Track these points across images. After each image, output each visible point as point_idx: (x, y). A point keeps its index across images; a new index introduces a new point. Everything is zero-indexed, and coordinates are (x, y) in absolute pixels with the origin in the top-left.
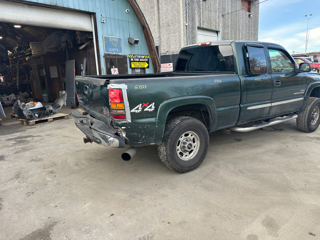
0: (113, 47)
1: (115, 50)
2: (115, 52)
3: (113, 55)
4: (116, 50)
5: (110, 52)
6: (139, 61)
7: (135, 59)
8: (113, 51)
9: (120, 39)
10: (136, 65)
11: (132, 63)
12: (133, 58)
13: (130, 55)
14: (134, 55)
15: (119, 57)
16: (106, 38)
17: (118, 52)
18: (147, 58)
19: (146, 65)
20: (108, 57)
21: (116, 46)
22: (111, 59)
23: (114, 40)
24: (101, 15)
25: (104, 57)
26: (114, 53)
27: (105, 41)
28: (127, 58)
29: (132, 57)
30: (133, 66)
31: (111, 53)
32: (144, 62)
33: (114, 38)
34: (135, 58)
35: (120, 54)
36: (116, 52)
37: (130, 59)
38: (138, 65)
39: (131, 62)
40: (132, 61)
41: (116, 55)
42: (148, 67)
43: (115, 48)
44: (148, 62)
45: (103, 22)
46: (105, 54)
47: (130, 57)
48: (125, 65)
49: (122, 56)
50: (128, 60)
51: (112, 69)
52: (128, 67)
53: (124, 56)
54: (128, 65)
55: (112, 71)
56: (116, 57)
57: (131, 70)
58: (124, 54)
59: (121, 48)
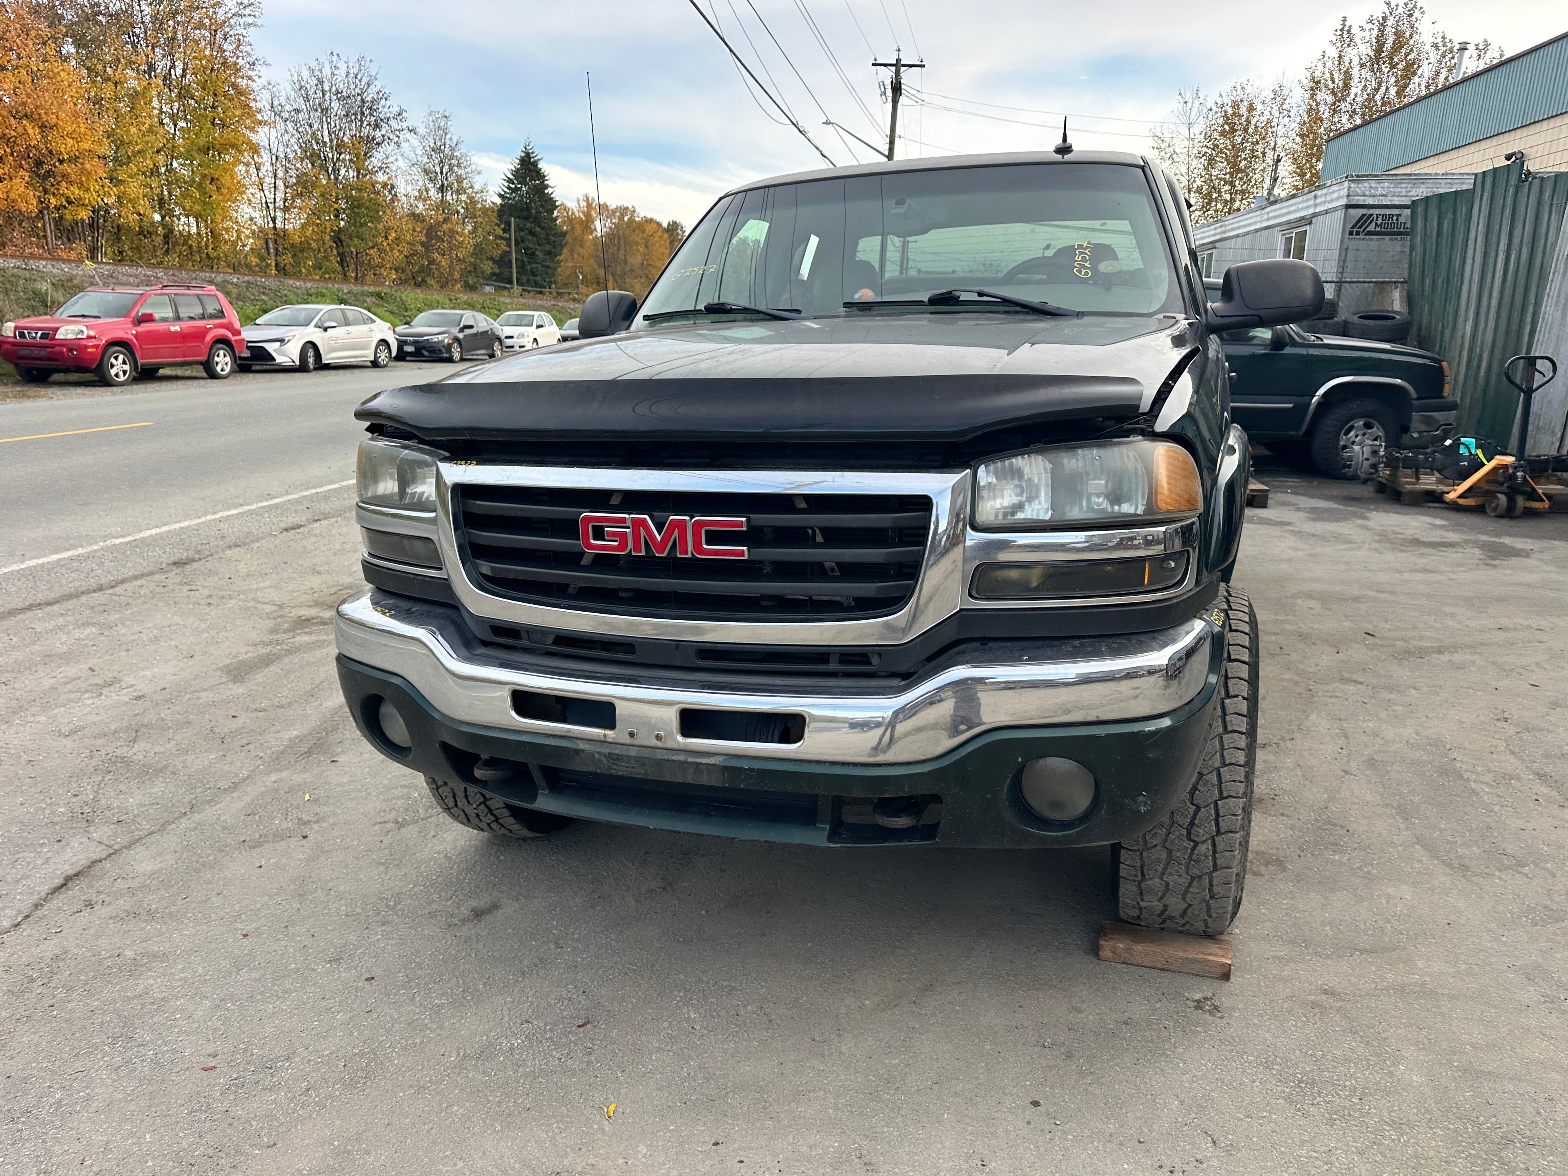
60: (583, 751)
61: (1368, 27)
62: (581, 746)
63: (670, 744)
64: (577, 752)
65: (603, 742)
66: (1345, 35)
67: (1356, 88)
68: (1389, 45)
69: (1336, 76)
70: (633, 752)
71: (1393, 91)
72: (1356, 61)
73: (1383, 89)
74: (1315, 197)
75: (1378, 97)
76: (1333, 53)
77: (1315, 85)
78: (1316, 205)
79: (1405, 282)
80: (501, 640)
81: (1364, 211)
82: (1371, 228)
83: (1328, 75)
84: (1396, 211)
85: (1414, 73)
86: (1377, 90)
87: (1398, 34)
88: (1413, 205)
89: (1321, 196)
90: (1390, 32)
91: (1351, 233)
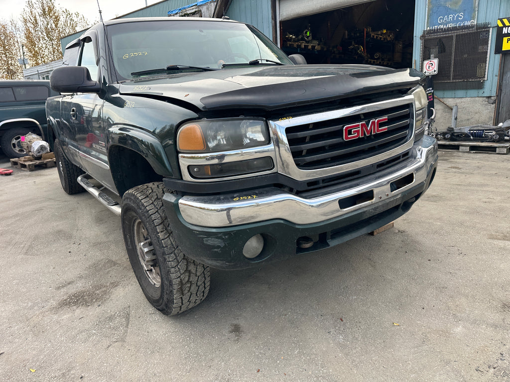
0: (448, 12)
1: (453, 17)
2: (453, 22)
3: (449, 30)
4: (458, 16)
5: (441, 24)
8: (446, 22)
11: (505, 39)
13: (501, 20)
15: (460, 32)
17: (462, 21)
20: (428, 37)
21: (458, 8)
22: (440, 39)
25: (423, 37)
26: (450, 25)
29: (507, 24)
30: (507, 46)
31: (442, 27)
35: (468, 23)
36: (458, 21)
37: (500, 30)
39: (500, 36)
40: (507, 35)
41: (455, 29)
43: (455, 12)
46: (424, 31)
47: (501, 25)
48: (480, 47)
49: (472, 27)
50: (491, 33)
51: (426, 62)
52: (489, 51)
53: (479, 27)
54: (489, 45)
55: (425, 66)
56: (454, 34)
57: (498, 56)
58: (482, 21)
59: (474, 11)
60: (366, 211)
61: (37, 3)
62: (365, 209)
63: (389, 196)
64: (364, 212)
65: (372, 204)
66: (31, 4)
67: (40, 23)
68: (47, 9)
69: (32, 18)
70: (380, 204)
71: (54, 26)
72: (37, 14)
73: (50, 25)
75: (49, 27)
76: (28, 10)
77: (25, 21)
80: (312, 187)
83: (28, 18)
85: (59, 20)
86: (48, 24)
87: (49, 7)
90: (45, 6)
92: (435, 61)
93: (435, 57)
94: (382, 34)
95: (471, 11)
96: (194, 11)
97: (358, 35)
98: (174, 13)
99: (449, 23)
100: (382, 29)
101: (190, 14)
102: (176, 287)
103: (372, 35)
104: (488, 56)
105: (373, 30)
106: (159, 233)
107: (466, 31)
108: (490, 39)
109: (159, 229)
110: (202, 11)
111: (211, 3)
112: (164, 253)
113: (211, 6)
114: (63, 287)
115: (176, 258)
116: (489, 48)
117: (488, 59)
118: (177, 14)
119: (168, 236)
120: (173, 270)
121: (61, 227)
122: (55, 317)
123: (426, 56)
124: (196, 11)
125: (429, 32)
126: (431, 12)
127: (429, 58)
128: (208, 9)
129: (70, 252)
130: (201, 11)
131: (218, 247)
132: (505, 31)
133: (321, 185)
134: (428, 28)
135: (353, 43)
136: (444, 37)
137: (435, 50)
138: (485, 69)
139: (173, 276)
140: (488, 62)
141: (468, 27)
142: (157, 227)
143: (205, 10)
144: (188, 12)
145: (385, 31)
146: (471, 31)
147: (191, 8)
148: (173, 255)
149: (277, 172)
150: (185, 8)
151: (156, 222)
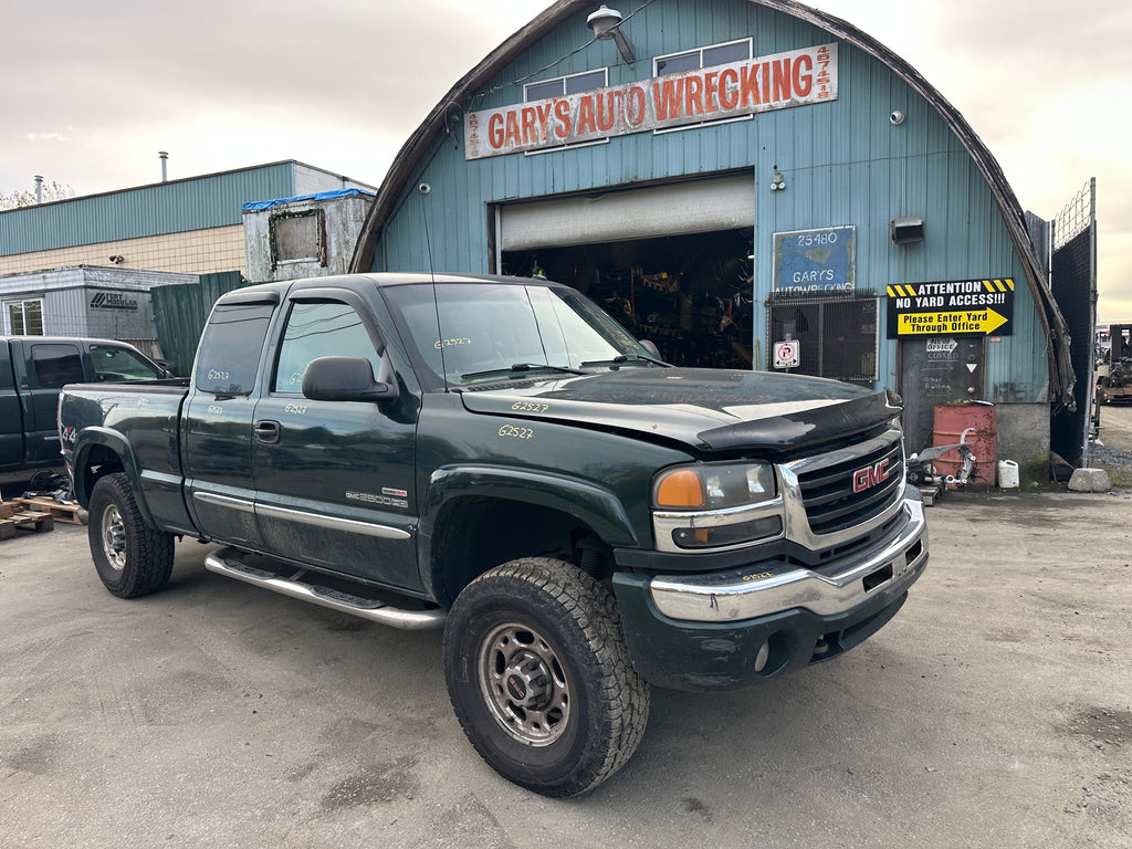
0: (809, 266)
1: (818, 276)
2: (817, 283)
3: (810, 294)
4: (825, 274)
5: (798, 284)
6: (946, 308)
7: (919, 301)
8: (806, 282)
9: (845, 235)
10: (921, 324)
11: (901, 317)
12: (908, 296)
13: (892, 287)
14: (916, 287)
15: (831, 300)
16: (783, 240)
17: (832, 282)
18: (1002, 289)
19: (995, 320)
20: (777, 303)
21: (823, 262)
22: (798, 309)
23: (818, 239)
24: (775, 167)
25: (768, 303)
26: (814, 288)
27: (779, 249)
28: (878, 299)
29: (902, 294)
30: (904, 328)
31: (800, 289)
32: (983, 307)
33: (818, 232)
34: (922, 296)
35: (841, 287)
36: (824, 282)
37: (891, 302)
38: (935, 322)
39: (893, 313)
40: (904, 311)
41: (820, 294)
42: (1004, 331)
43: (821, 267)
44: (1004, 309)
45: (778, 188)
46: (771, 294)
47: (892, 295)
48: (864, 327)
49: (849, 293)
50: (878, 306)
51: (778, 346)
52: (878, 333)
53: (859, 294)
54: (878, 324)
55: (776, 351)
56: (821, 302)
57: (893, 343)
58: (863, 286)
59: (850, 267)
60: (887, 595)
62: (887, 592)
70: (899, 584)
74: (44, 278)
78: (47, 284)
79: (157, 340)
81: (98, 291)
82: (105, 303)
84: (119, 293)
88: (153, 291)
89: (51, 278)
91: (92, 306)
92: (795, 345)
93: (793, 339)
94: (661, 279)
95: (845, 269)
96: (307, 209)
97: (619, 279)
98: (258, 207)
99: (813, 283)
100: (659, 271)
101: (296, 213)
102: (615, 734)
103: (645, 281)
104: (877, 341)
105: (646, 273)
106: (588, 641)
107: (839, 300)
108: (878, 314)
109: (588, 633)
110: (327, 212)
111: (347, 197)
112: (600, 675)
113: (347, 204)
114: (303, 775)
115: (618, 684)
116: (878, 329)
117: (877, 346)
118: (264, 210)
119: (603, 646)
120: (613, 703)
121: (180, 666)
122: (338, 827)
123: (776, 336)
124: (311, 211)
125: (780, 296)
126: (781, 264)
127: (782, 340)
128: (339, 208)
129: (254, 712)
130: (322, 211)
131: (727, 653)
132: (899, 304)
133: (833, 556)
134: (778, 290)
135: (615, 294)
136: (805, 306)
137: (790, 326)
138: (875, 362)
139: (614, 714)
140: (877, 351)
141: (841, 293)
142: (585, 631)
143: (334, 210)
144: (293, 210)
145: (665, 276)
146: (847, 299)
147: (301, 203)
148: (613, 677)
149: (784, 538)
150: (284, 202)
151: (582, 622)
